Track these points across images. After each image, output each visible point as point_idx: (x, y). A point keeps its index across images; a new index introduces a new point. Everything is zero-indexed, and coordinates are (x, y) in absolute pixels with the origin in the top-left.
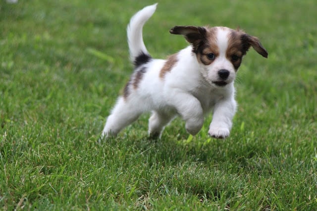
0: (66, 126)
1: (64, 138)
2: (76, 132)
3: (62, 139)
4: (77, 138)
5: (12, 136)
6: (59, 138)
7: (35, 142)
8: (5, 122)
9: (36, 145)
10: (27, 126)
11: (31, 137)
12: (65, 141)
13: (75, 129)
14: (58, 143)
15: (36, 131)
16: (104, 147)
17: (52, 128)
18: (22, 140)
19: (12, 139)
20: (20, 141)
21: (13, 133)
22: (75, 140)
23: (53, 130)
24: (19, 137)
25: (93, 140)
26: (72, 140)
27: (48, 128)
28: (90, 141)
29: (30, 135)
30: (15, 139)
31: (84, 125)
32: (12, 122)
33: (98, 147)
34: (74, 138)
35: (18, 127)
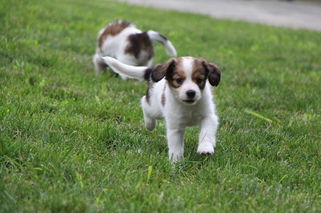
0: (223, 187)
1: (220, 200)
2: (232, 194)
3: (218, 200)
4: (233, 199)
5: (169, 196)
6: (215, 200)
7: (192, 203)
8: (161, 182)
9: (192, 206)
10: (183, 187)
11: (187, 198)
12: (221, 203)
13: (231, 190)
14: (215, 204)
15: (193, 192)
16: (261, 209)
17: (208, 189)
18: (178, 200)
19: (169, 199)
20: (177, 201)
21: (170, 193)
22: (231, 201)
23: (209, 191)
24: (175, 197)
25: (249, 201)
26: (228, 201)
27: (204, 188)
28: (247, 203)
29: (186, 196)
30: (171, 199)
31: (240, 187)
32: (169, 182)
33: (255, 210)
34: (231, 199)
35: (174, 187)
